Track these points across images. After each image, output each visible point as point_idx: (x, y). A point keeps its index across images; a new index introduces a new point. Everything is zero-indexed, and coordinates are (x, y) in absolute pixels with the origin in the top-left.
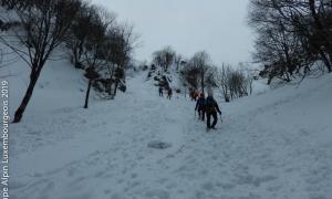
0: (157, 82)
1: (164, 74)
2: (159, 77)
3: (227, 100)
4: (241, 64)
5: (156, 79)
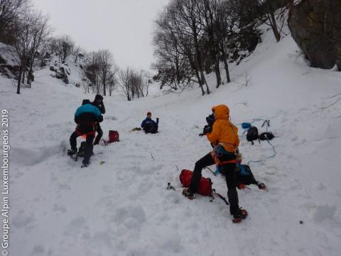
0: (54, 73)
1: (63, 65)
2: (56, 68)
3: (129, 99)
4: (142, 71)
5: (52, 69)
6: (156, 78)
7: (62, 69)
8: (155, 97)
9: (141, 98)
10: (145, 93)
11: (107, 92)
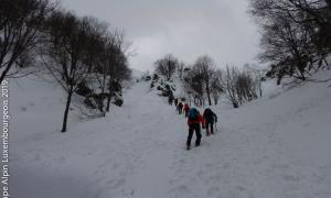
0: (161, 92)
1: (168, 83)
2: (162, 87)
3: (236, 106)
5: (159, 88)
6: (269, 74)
7: (167, 86)
8: (272, 97)
9: (254, 101)
10: (258, 94)
11: (213, 101)
